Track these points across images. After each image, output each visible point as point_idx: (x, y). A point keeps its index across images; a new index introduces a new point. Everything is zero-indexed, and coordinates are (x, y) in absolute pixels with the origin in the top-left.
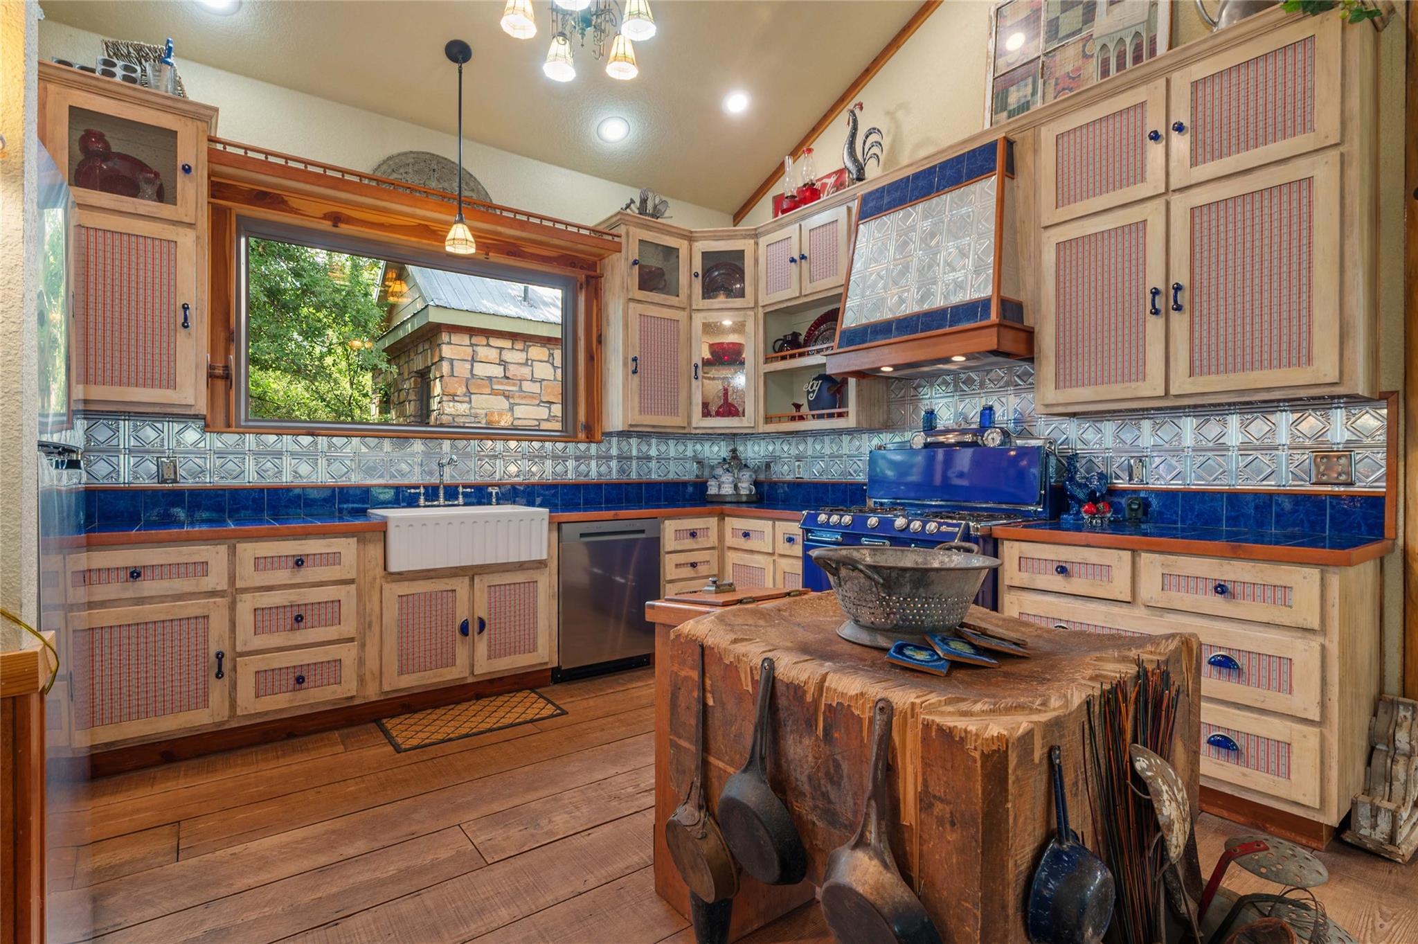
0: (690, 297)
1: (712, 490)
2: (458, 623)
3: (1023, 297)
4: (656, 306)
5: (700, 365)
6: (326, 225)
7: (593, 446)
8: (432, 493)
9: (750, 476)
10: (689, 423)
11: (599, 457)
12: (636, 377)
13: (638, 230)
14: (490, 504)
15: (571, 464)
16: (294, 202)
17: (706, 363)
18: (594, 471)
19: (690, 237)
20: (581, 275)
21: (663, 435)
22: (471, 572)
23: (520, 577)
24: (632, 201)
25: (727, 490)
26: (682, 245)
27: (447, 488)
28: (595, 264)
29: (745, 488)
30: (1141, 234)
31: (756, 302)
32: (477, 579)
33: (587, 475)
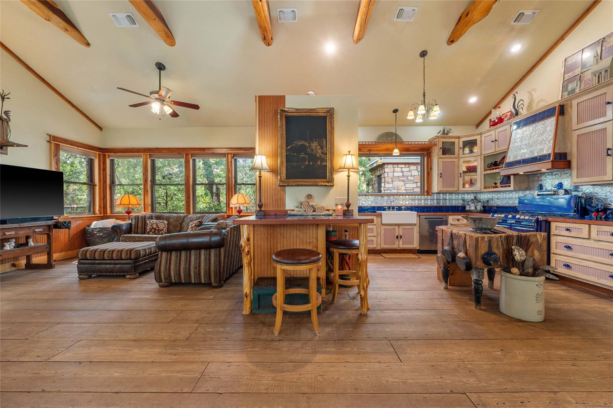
0: (459, 154)
1: (468, 208)
2: (396, 236)
3: (567, 151)
4: (448, 158)
5: (462, 173)
7: (429, 197)
8: (389, 208)
9: (481, 204)
10: (458, 189)
11: (431, 199)
12: (441, 179)
13: (442, 139)
14: (402, 211)
15: (423, 201)
17: (464, 172)
18: (429, 203)
19: (459, 138)
20: (426, 153)
21: (451, 193)
22: (399, 225)
23: (410, 227)
24: (440, 131)
25: (473, 208)
26: (456, 141)
27: (392, 207)
28: (430, 149)
29: (479, 207)
30: (605, 132)
31: (481, 154)
32: (400, 227)
33: (427, 204)
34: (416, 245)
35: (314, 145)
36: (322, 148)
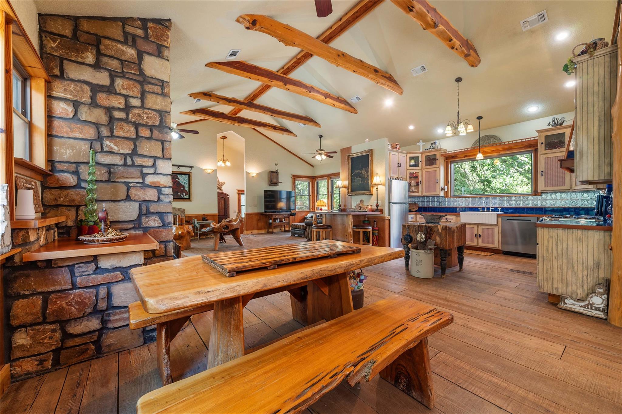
2: (475, 235)
4: (554, 153)
6: (463, 158)
7: (539, 197)
8: (483, 209)
10: (571, 188)
12: (543, 177)
13: (543, 133)
16: (458, 156)
20: (532, 149)
23: (490, 227)
24: (550, 122)
26: (567, 131)
27: (487, 208)
32: (479, 226)
33: (537, 205)
34: (496, 244)
35: (364, 171)
36: (367, 173)
